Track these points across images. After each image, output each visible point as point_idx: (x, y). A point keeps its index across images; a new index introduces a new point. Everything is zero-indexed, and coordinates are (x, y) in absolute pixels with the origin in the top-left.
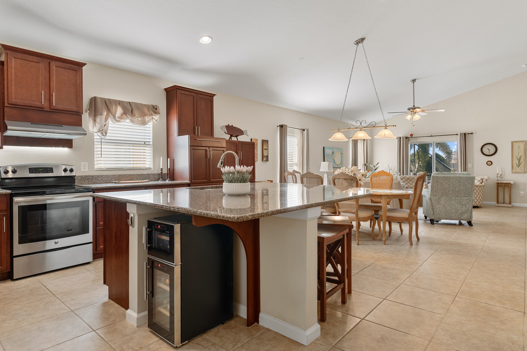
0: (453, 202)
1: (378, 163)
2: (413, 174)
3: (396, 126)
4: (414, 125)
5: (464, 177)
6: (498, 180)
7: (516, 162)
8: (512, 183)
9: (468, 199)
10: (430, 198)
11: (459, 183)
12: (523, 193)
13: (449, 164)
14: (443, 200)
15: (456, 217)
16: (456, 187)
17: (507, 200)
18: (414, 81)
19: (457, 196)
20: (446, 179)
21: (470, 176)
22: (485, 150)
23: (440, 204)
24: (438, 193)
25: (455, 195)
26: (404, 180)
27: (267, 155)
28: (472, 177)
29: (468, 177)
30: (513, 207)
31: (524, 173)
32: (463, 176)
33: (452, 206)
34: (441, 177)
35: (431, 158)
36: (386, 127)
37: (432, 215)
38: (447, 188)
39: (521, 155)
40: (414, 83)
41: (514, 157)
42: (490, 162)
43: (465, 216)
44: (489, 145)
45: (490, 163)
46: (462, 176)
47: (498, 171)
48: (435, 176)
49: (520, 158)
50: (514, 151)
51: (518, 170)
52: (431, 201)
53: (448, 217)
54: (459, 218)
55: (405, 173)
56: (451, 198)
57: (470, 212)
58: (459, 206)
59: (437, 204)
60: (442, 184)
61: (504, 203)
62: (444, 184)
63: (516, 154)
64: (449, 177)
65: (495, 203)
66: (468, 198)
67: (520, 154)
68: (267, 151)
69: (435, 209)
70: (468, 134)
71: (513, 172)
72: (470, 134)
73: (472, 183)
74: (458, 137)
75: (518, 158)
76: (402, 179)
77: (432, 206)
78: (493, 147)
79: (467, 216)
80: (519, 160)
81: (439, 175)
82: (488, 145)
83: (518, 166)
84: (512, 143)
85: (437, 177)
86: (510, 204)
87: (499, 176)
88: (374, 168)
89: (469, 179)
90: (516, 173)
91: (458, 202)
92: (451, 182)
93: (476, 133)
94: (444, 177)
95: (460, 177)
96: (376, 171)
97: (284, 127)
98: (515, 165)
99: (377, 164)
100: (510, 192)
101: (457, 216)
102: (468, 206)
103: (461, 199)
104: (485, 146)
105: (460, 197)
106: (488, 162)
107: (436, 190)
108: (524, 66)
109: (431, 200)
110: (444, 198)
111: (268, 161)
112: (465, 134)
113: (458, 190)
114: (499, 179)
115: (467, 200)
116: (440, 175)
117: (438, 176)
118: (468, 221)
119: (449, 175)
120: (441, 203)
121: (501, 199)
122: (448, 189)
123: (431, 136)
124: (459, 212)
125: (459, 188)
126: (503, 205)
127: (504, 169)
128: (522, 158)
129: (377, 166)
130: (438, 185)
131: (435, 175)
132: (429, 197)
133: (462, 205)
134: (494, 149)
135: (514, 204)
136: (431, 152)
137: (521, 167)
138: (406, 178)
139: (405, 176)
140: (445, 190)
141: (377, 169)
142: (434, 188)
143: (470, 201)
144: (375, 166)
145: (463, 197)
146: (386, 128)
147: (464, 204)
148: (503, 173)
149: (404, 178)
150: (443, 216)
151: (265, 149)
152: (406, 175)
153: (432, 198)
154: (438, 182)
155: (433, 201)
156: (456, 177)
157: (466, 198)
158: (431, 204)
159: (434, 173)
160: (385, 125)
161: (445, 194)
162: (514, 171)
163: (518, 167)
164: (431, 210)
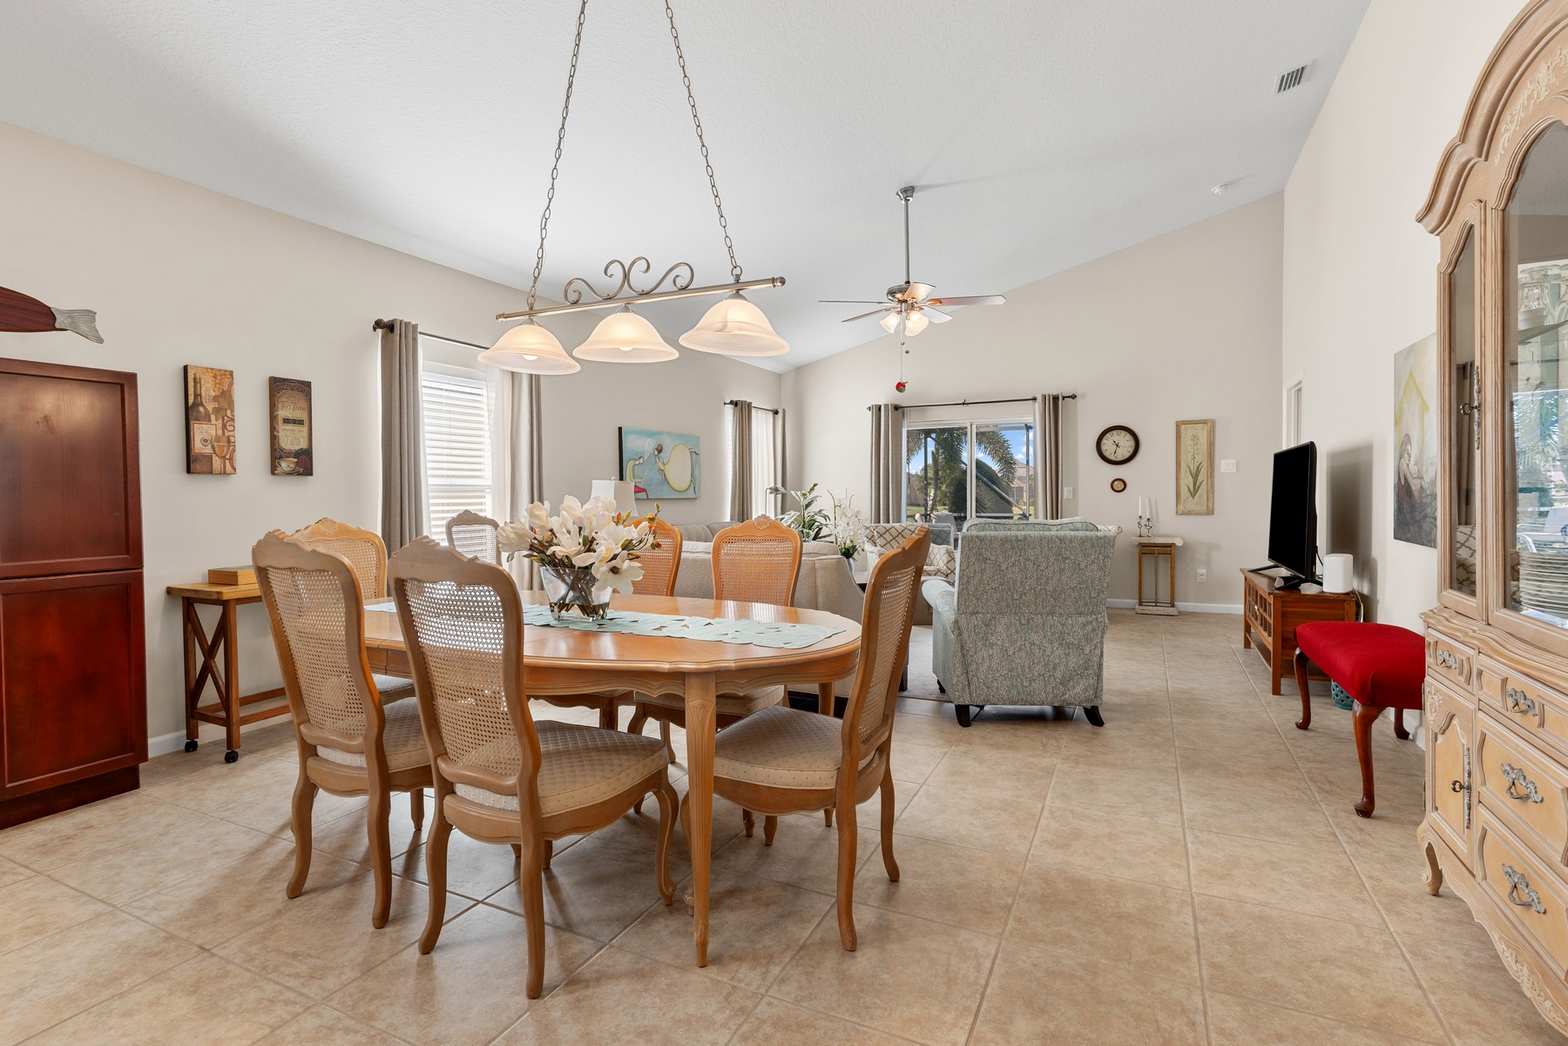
0: (1035, 638)
1: (815, 485)
2: (923, 515)
3: (783, 281)
4: (907, 352)
5: (1076, 537)
6: (1141, 536)
7: (1187, 481)
8: (1179, 543)
9: (1088, 623)
10: (956, 622)
11: (1058, 560)
12: (1202, 571)
13: (1008, 489)
14: (1000, 629)
15: (1047, 694)
16: (1048, 578)
17: (1164, 594)
18: (908, 192)
19: (1052, 613)
20: (1013, 548)
21: (1099, 534)
22: (1107, 446)
23: (992, 645)
24: (984, 601)
25: (1044, 607)
26: (889, 537)
27: (303, 445)
28: (1105, 537)
29: (1091, 539)
30: (1181, 613)
31: (1208, 514)
32: (1073, 533)
33: (1032, 653)
34: (995, 538)
35: (965, 472)
36: (738, 288)
37: (963, 690)
38: (1014, 583)
39: (1200, 461)
40: (907, 200)
41: (1183, 467)
42: (1121, 483)
43: (1079, 689)
44: (1119, 431)
45: (1119, 486)
46: (1069, 533)
47: (1142, 509)
48: (972, 537)
49: (1198, 470)
50: (1183, 449)
51: (1192, 504)
52: (960, 634)
53: (1019, 693)
54: (1059, 698)
55: (893, 518)
56: (1028, 622)
57: (1095, 674)
58: (1057, 653)
59: (980, 644)
60: (999, 566)
61: (1156, 603)
62: (1004, 568)
63: (1186, 457)
64: (1025, 538)
65: (1133, 602)
66: (1089, 619)
67: (1198, 459)
68: (305, 429)
69: (974, 667)
70: (1064, 398)
71: (1180, 511)
72: (1069, 397)
73: (1103, 562)
74: (1038, 405)
75: (1194, 470)
76: (881, 535)
77: (963, 655)
78: (1129, 436)
79: (1086, 690)
80: (1195, 477)
81: (988, 533)
82: (1115, 432)
83: (1193, 495)
84: (1178, 425)
85: (981, 540)
86: (1173, 606)
87: (1144, 522)
88: (804, 502)
89: (1093, 546)
90: (1188, 514)
91: (1052, 635)
92: (1029, 560)
93: (1084, 395)
94: (1005, 540)
95: (1062, 539)
96: (809, 509)
97: (397, 331)
98: (1184, 492)
99: (812, 489)
100: (1172, 568)
101: (1049, 689)
102: (1087, 652)
103: (1063, 625)
104: (1108, 435)
105: (1061, 615)
106: (1116, 483)
107: (976, 590)
108: (1217, 190)
109: (959, 629)
110: (1004, 621)
111: (311, 474)
112: (1056, 398)
113: (1055, 590)
114: (1144, 531)
115: (1084, 625)
116: (993, 533)
117: (983, 533)
118: (1089, 705)
119: (1023, 533)
120: (993, 640)
121: (1148, 593)
122: (1019, 584)
123: (963, 404)
124: (1058, 674)
125: (1059, 580)
126: (1154, 610)
127: (1156, 501)
128: (1204, 471)
129: (813, 494)
130: (982, 571)
131: (974, 533)
132: (953, 618)
133: (1069, 645)
134: (1132, 443)
135: (1181, 605)
136: (965, 456)
137: (1199, 497)
138: (894, 533)
139: (891, 524)
140: (1009, 590)
141: (813, 505)
142: (968, 582)
143: (1094, 630)
144: (804, 495)
145: (1069, 615)
146: (737, 295)
147: (1076, 642)
148: (1155, 518)
149: (887, 531)
150: (1003, 692)
151: (286, 421)
152: (893, 522)
153: (963, 623)
154: (985, 560)
155: (966, 635)
156: (1050, 540)
157: (1082, 619)
158: (958, 646)
159: (972, 518)
160: (732, 281)
161: (1008, 606)
162: (1181, 507)
163: (1193, 497)
164: (959, 671)
